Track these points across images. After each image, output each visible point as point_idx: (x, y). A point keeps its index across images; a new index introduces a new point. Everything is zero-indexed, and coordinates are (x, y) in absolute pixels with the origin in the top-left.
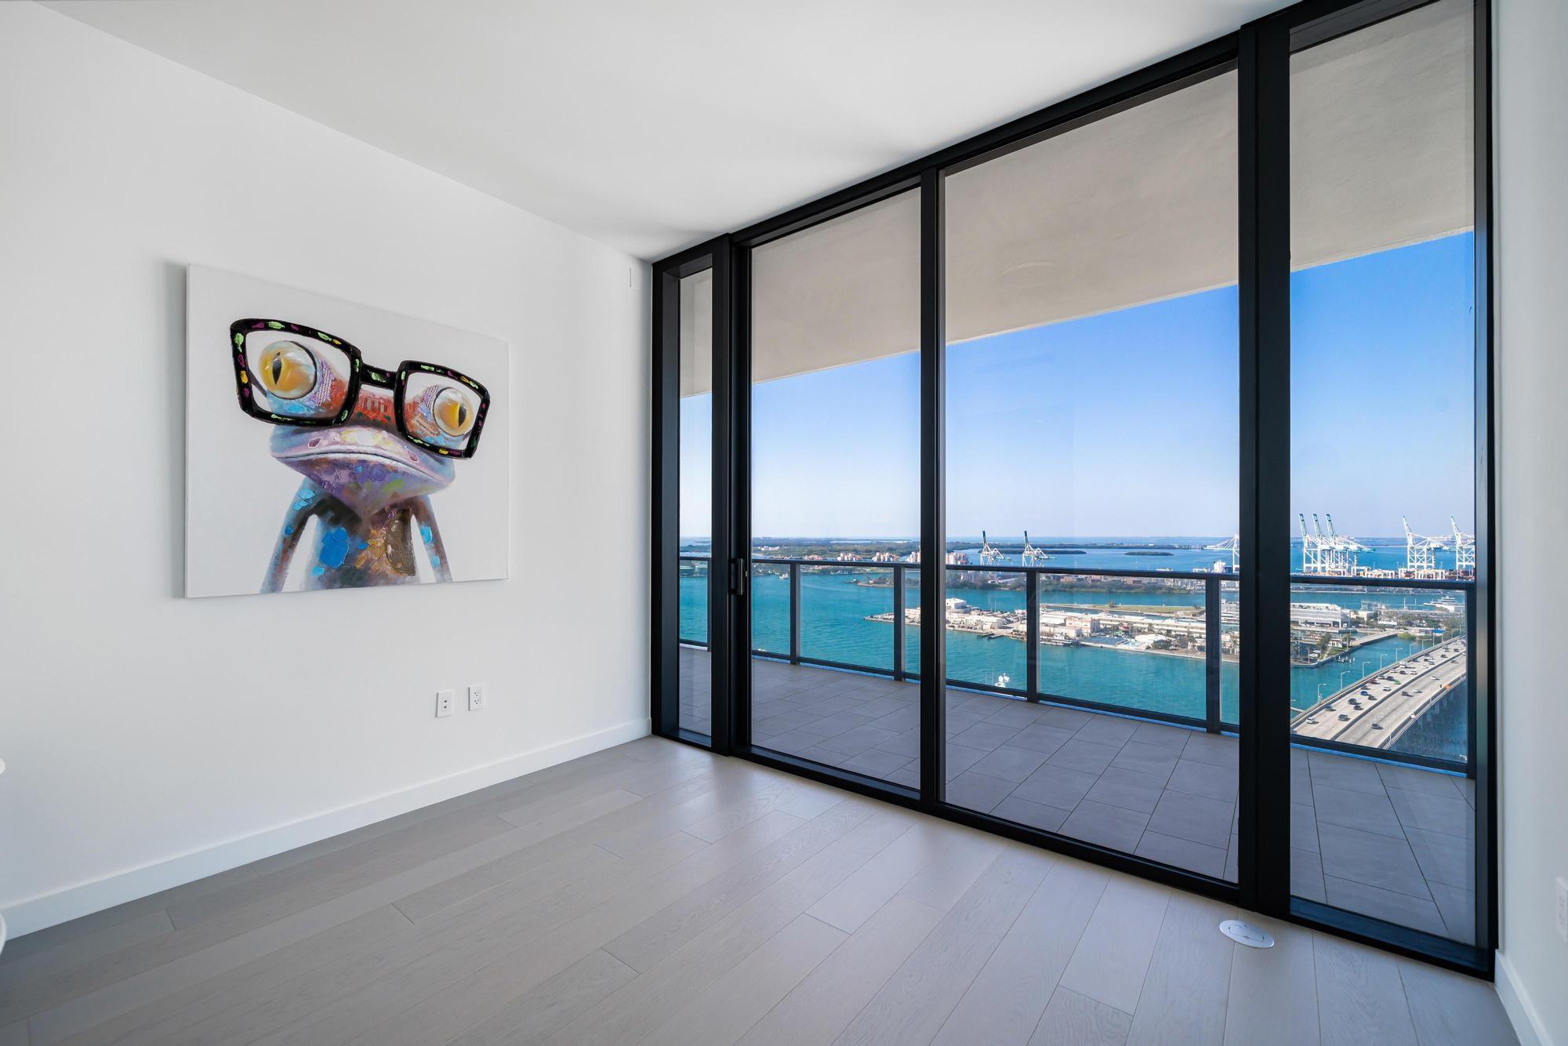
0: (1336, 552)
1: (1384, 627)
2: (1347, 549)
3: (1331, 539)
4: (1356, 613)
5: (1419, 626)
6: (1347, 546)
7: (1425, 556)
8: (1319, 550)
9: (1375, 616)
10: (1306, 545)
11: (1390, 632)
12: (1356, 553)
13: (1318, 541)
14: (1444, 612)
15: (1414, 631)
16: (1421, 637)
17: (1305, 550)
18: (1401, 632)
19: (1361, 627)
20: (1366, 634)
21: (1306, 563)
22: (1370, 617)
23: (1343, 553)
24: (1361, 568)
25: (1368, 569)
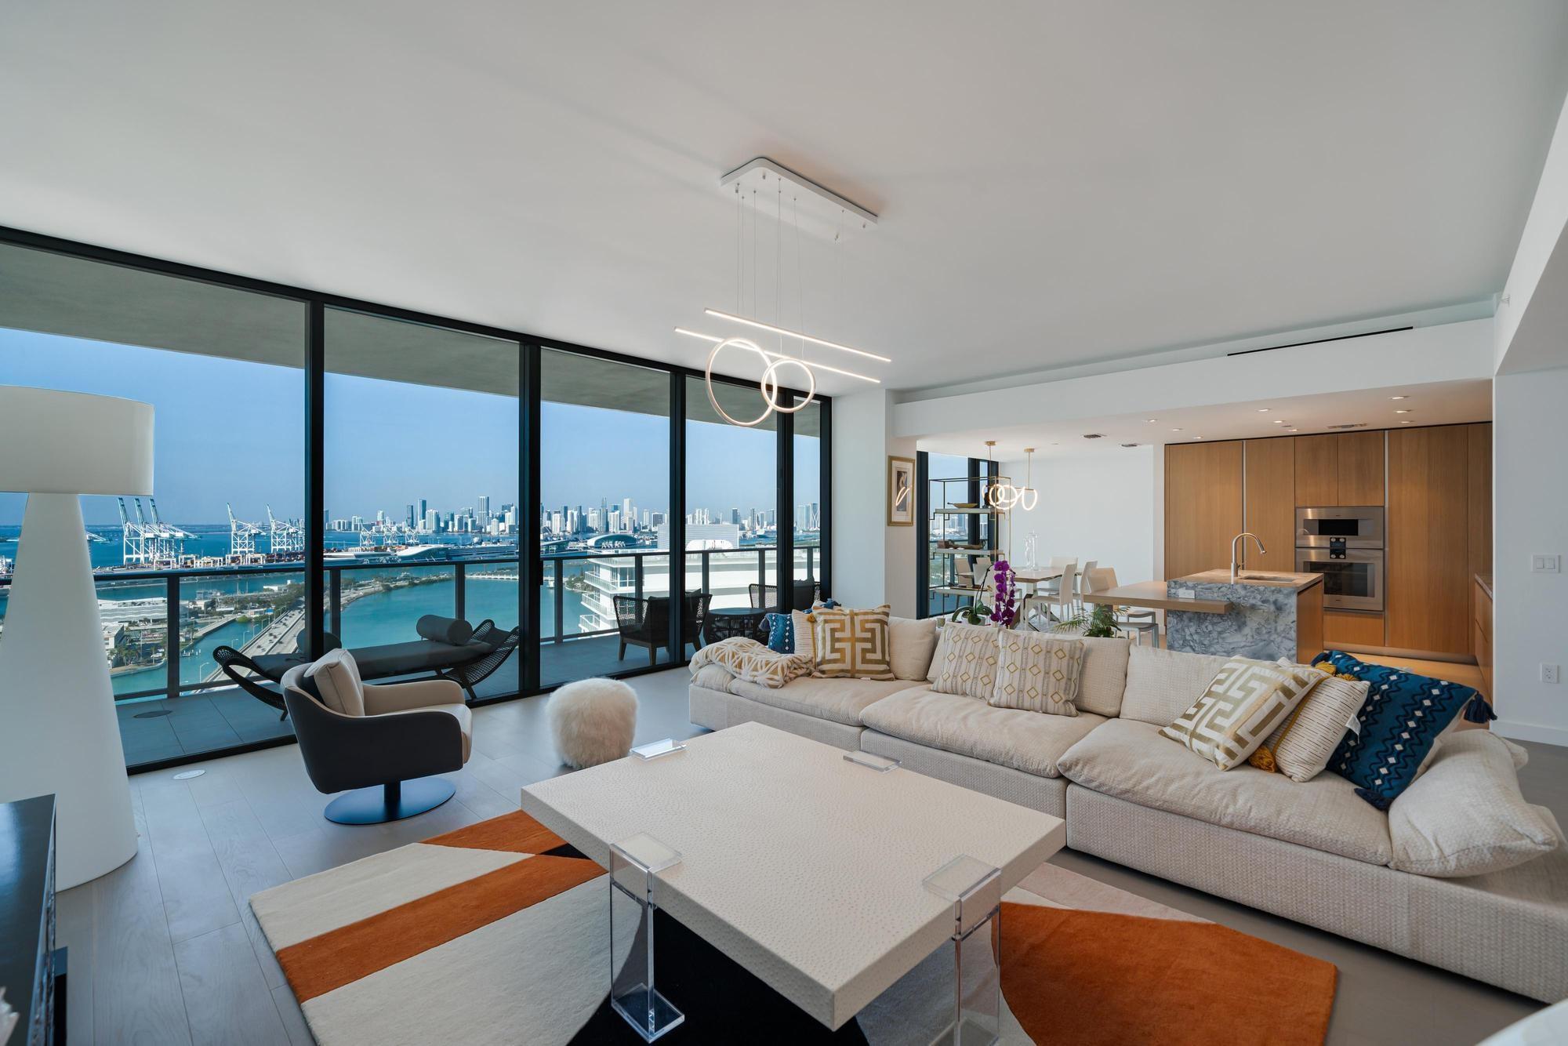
0: (162, 541)
1: (222, 614)
2: (172, 536)
3: (156, 527)
4: (194, 603)
5: (254, 608)
6: (173, 533)
7: (247, 542)
8: (141, 539)
9: (212, 604)
10: (126, 533)
11: (230, 617)
12: (183, 541)
13: (140, 529)
14: (271, 593)
15: (251, 614)
16: (255, 618)
17: (125, 539)
18: (239, 616)
19: (200, 617)
20: (206, 624)
21: (127, 554)
22: (207, 606)
23: (168, 541)
24: (189, 556)
25: (196, 557)
